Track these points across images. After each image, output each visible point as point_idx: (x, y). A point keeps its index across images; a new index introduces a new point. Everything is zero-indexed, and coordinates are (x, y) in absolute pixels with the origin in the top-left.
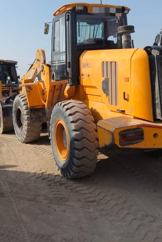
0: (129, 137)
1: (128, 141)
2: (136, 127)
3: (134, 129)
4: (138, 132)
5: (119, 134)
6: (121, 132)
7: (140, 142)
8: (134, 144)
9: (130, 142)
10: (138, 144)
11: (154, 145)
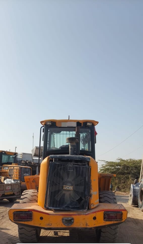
0: (21, 216)
1: (20, 219)
2: (28, 210)
3: (26, 212)
4: (27, 214)
5: (13, 213)
6: (14, 212)
7: (30, 221)
8: (25, 221)
9: (21, 219)
10: (28, 222)
11: (40, 225)
